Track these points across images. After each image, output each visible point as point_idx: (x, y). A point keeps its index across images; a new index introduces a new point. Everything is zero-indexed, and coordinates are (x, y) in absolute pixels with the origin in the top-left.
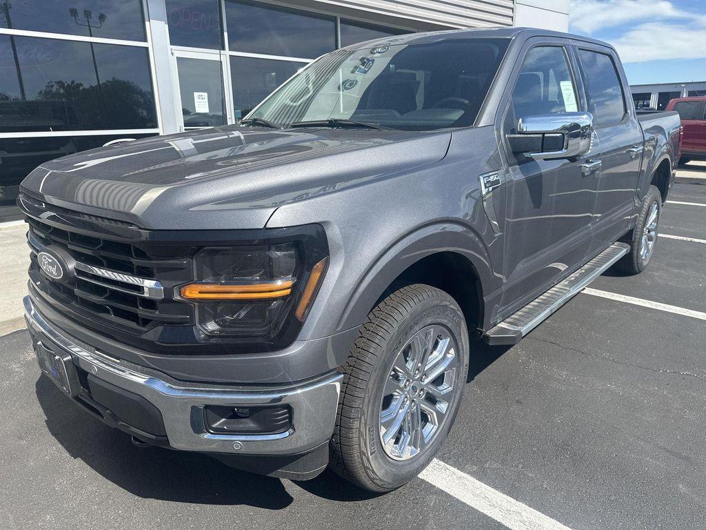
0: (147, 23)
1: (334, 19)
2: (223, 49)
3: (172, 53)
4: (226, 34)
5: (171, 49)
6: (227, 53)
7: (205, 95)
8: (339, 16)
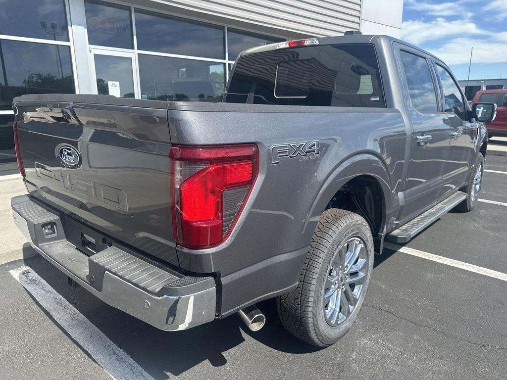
0: (70, 28)
1: (223, 28)
2: (133, 48)
3: (90, 51)
4: (135, 38)
5: (90, 48)
6: (136, 51)
7: (118, 83)
8: (226, 26)
